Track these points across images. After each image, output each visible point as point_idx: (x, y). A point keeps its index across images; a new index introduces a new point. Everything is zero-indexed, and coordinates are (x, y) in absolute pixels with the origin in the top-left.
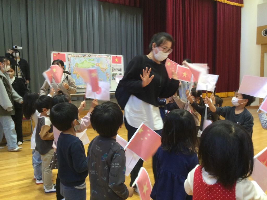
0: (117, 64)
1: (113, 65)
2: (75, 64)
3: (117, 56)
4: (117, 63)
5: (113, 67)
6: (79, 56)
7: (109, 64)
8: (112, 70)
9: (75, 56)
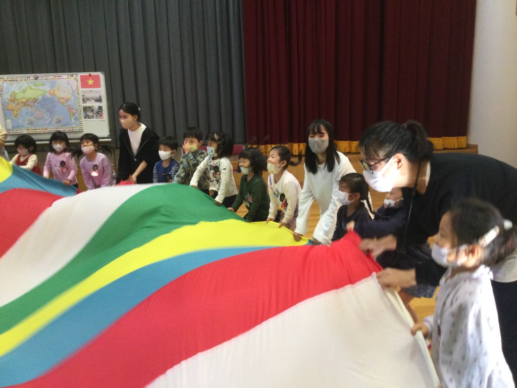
0: (91, 89)
1: (83, 92)
2: (10, 94)
3: (90, 75)
4: (91, 86)
5: (83, 96)
6: (18, 79)
7: (74, 89)
8: (81, 101)
9: (10, 81)
